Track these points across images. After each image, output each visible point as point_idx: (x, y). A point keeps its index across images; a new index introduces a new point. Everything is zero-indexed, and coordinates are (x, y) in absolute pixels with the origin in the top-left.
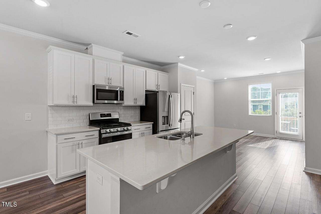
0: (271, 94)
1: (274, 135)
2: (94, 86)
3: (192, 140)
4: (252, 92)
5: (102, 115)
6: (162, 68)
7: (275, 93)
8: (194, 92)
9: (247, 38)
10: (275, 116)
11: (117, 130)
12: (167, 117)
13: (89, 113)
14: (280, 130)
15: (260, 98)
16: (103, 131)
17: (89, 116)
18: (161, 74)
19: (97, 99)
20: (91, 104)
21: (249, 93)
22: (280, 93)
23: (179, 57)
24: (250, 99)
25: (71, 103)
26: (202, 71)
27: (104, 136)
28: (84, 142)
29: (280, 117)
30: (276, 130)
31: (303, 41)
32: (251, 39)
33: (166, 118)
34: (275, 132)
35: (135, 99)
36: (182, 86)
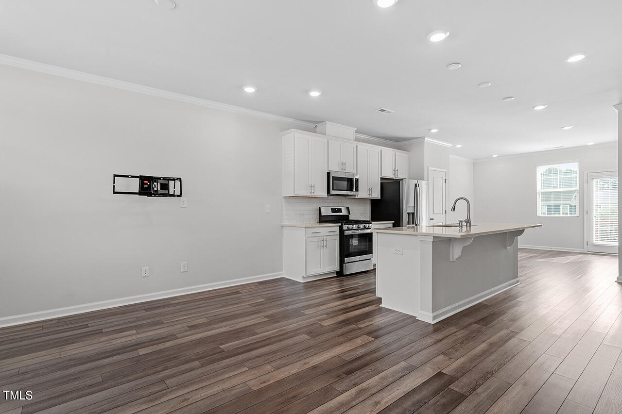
0: (578, 179)
1: (583, 248)
2: (329, 174)
3: (468, 229)
4: (543, 178)
5: (334, 210)
6: (398, 144)
7: (586, 178)
8: (445, 180)
9: (534, 107)
10: (585, 216)
11: (348, 228)
12: (413, 214)
13: (320, 208)
14: (594, 240)
15: (558, 187)
16: (345, 227)
17: (319, 211)
18: (399, 153)
19: (333, 190)
20: (325, 194)
21: (537, 179)
22: (593, 178)
23: (430, 130)
24: (539, 189)
25: (309, 194)
26: (458, 146)
27: (346, 233)
28: (328, 238)
29: (594, 218)
30: (586, 240)
31: (615, 106)
32: (539, 108)
33: (411, 216)
34: (585, 243)
35: (370, 190)
36: (430, 171)
